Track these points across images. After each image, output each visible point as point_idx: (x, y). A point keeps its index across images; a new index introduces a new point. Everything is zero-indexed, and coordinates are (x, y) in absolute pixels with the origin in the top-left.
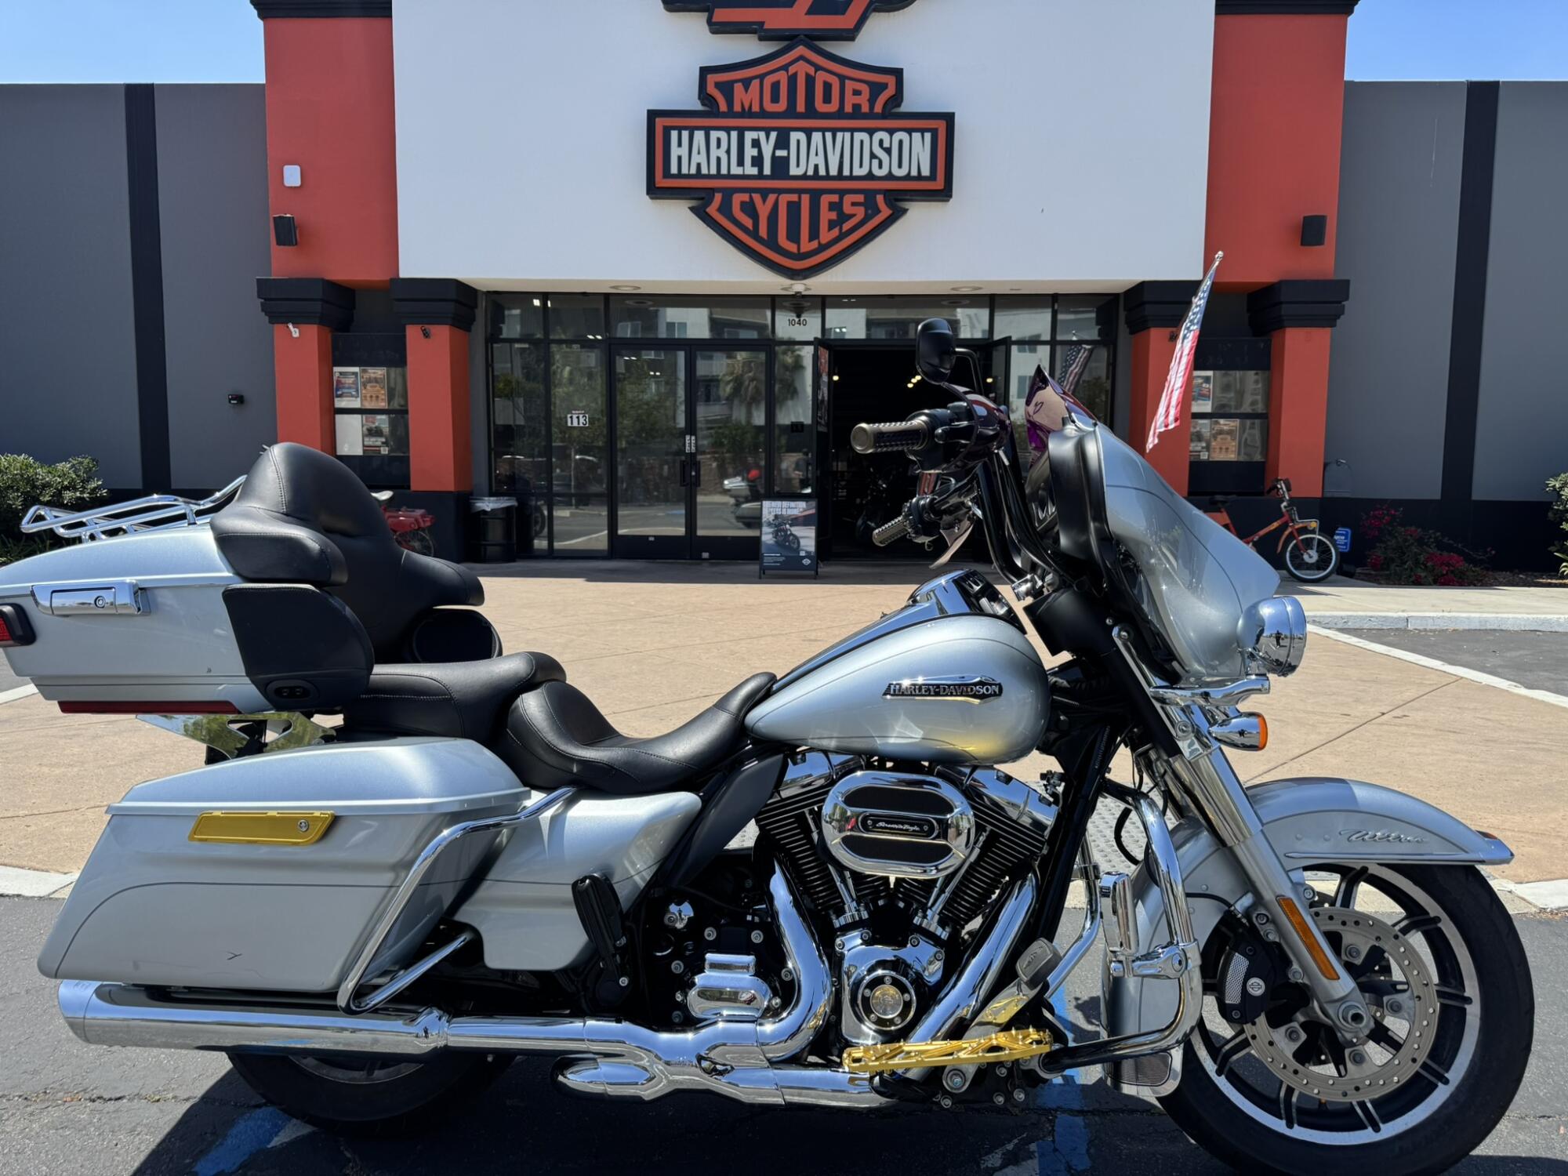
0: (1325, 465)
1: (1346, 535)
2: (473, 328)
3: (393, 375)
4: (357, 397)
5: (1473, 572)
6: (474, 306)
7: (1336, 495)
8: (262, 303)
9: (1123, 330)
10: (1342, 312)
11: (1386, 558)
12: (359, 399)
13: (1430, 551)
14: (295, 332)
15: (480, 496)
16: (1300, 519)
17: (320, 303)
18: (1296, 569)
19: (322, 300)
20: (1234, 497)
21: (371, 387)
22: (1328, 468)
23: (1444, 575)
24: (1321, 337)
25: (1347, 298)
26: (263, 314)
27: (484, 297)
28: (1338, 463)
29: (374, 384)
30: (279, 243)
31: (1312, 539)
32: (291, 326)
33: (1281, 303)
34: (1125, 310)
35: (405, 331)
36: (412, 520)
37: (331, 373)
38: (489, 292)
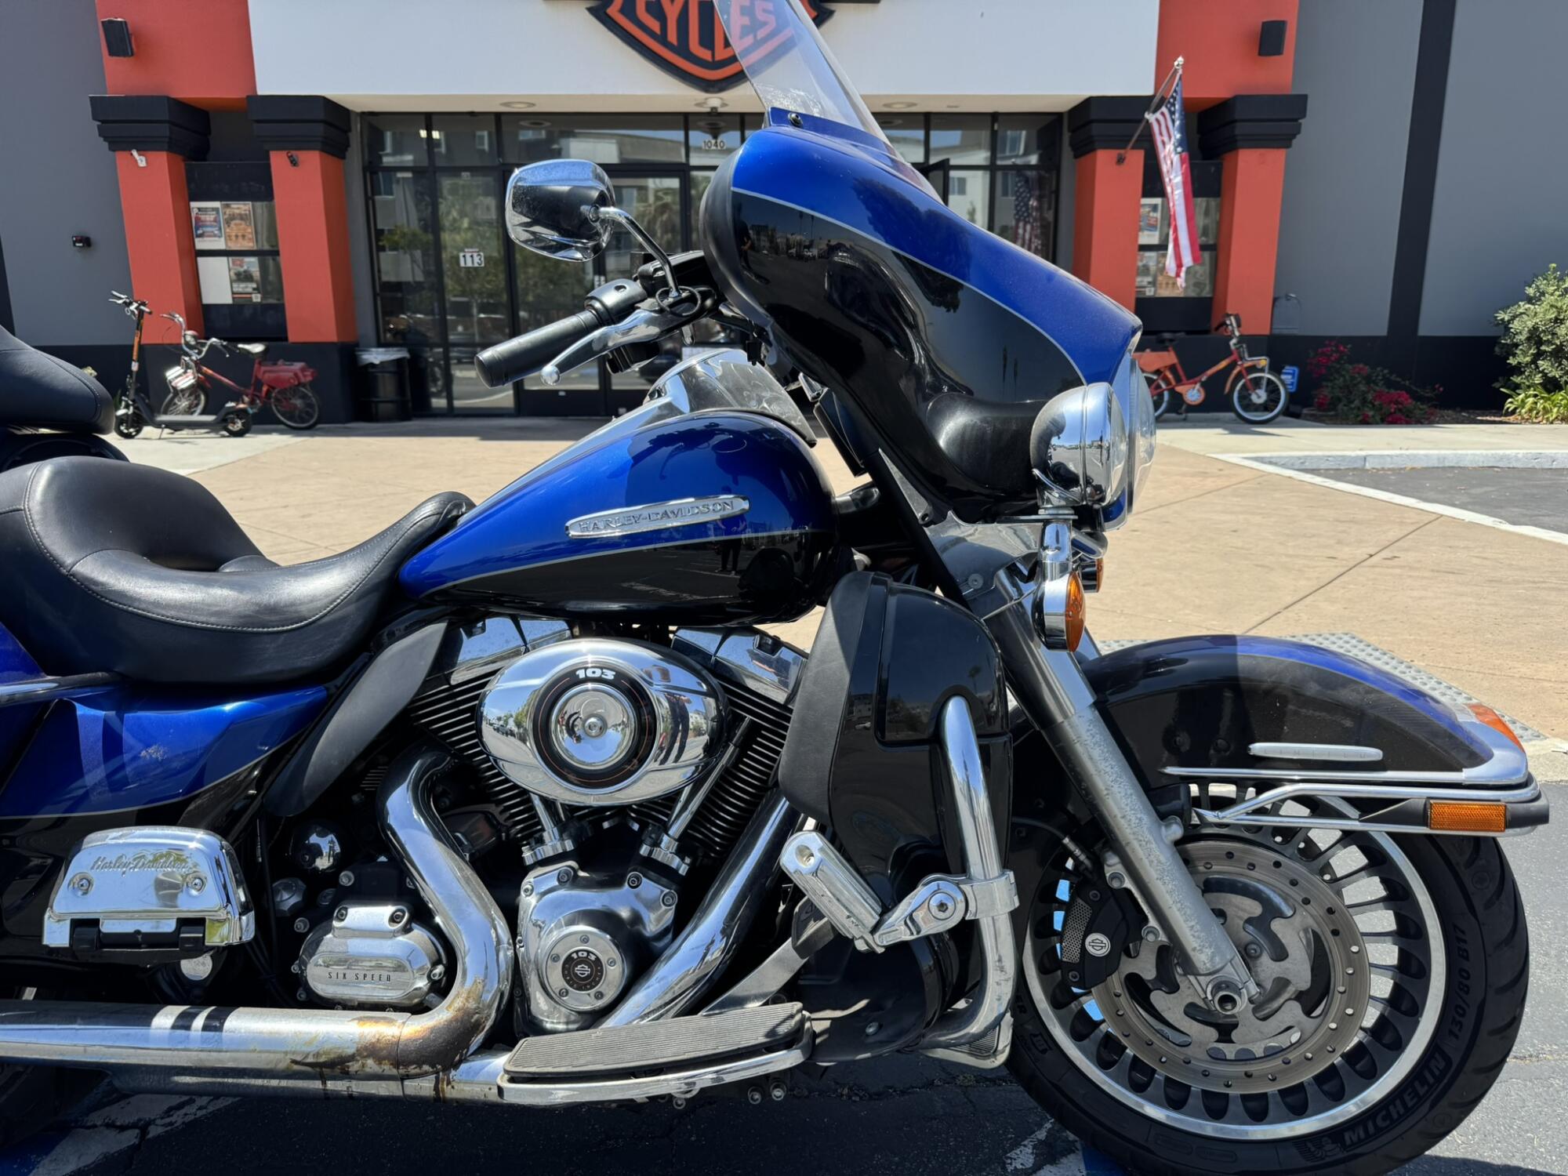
0: (1275, 300)
1: (1293, 374)
2: (347, 154)
3: (259, 211)
4: (220, 237)
5: (1421, 410)
6: (346, 130)
7: (1285, 332)
8: (98, 127)
9: (1067, 152)
10: (1297, 131)
11: (1332, 398)
12: (223, 239)
13: (1377, 388)
14: (142, 161)
15: (367, 347)
16: (1250, 356)
17: (167, 125)
18: (1243, 410)
19: (168, 122)
20: (1182, 335)
21: (236, 224)
22: (1277, 303)
23: (1391, 414)
24: (1276, 158)
25: (1304, 116)
26: (102, 139)
27: (359, 119)
28: (1288, 298)
29: (238, 222)
30: (111, 53)
31: (1261, 378)
32: (135, 153)
33: (1235, 121)
34: (1069, 131)
35: (268, 158)
36: (291, 374)
37: (189, 210)
38: (363, 113)
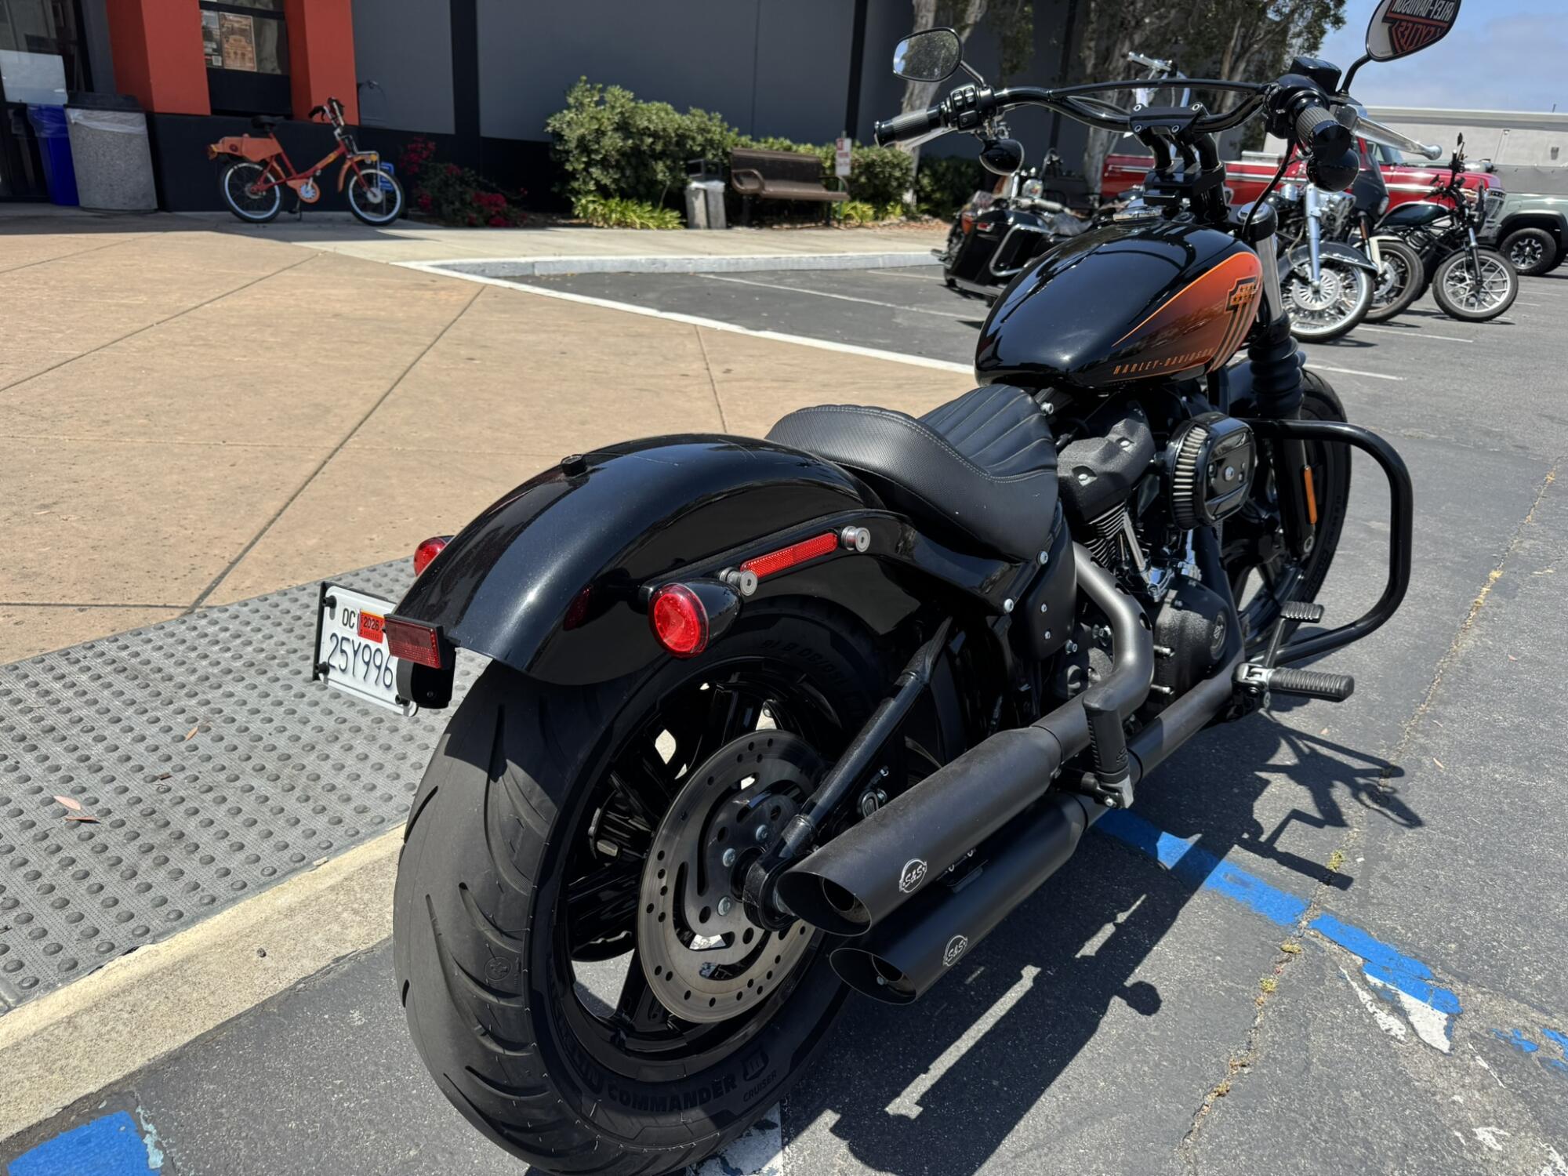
0: (359, 86)
1: (389, 171)
11: (433, 198)
13: (472, 190)
16: (360, 150)
18: (361, 210)
20: (280, 119)
22: (361, 90)
23: (492, 216)
28: (370, 85)
31: (373, 175)
